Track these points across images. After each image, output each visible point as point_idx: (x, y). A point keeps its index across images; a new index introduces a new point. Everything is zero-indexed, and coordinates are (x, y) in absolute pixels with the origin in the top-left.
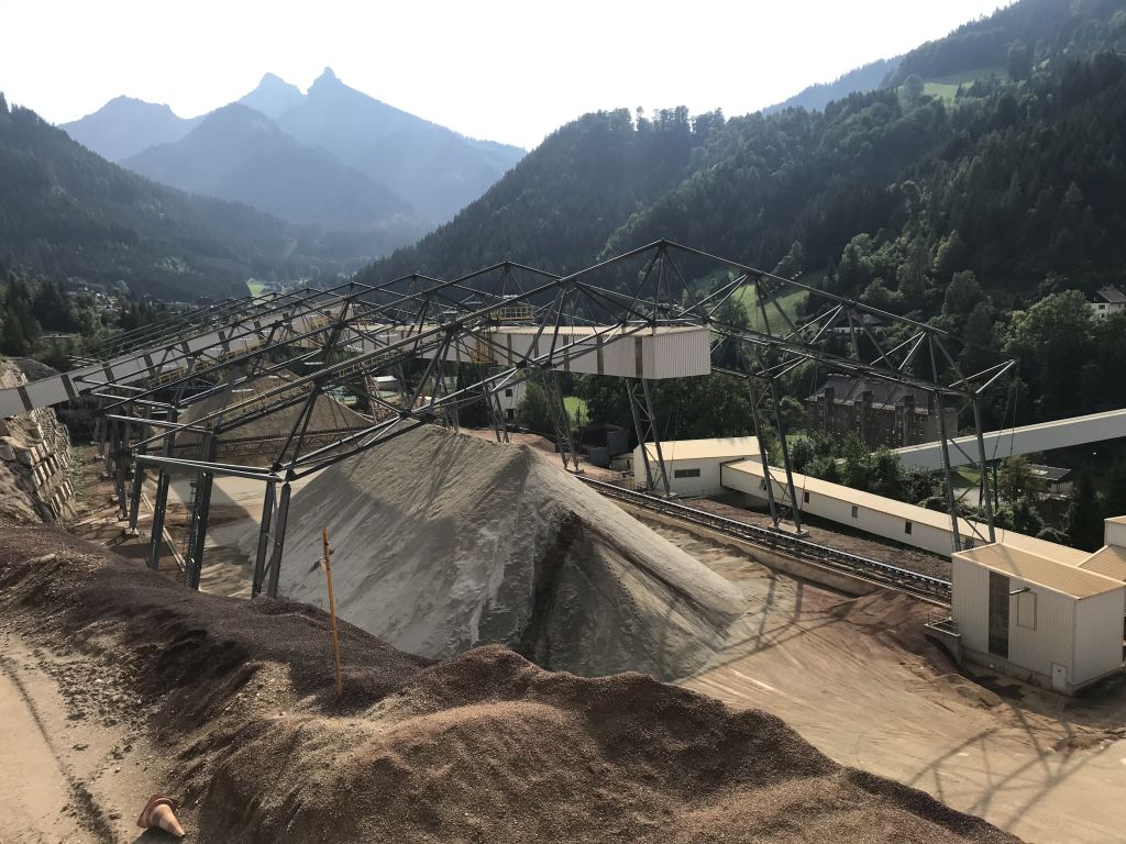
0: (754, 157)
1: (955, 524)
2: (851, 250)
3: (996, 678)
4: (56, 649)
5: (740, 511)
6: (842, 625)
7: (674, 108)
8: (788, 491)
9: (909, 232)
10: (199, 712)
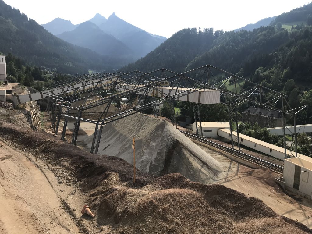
0: (232, 43)
1: (285, 151)
2: (258, 71)
3: (295, 195)
4: (52, 164)
5: (223, 143)
6: (251, 176)
7: (209, 28)
8: (237, 138)
9: (275, 67)
10: (94, 185)
